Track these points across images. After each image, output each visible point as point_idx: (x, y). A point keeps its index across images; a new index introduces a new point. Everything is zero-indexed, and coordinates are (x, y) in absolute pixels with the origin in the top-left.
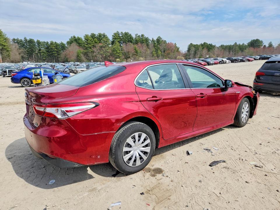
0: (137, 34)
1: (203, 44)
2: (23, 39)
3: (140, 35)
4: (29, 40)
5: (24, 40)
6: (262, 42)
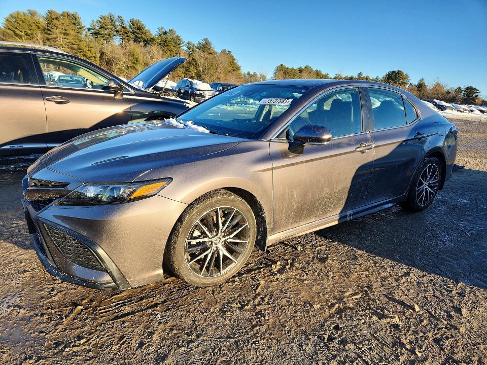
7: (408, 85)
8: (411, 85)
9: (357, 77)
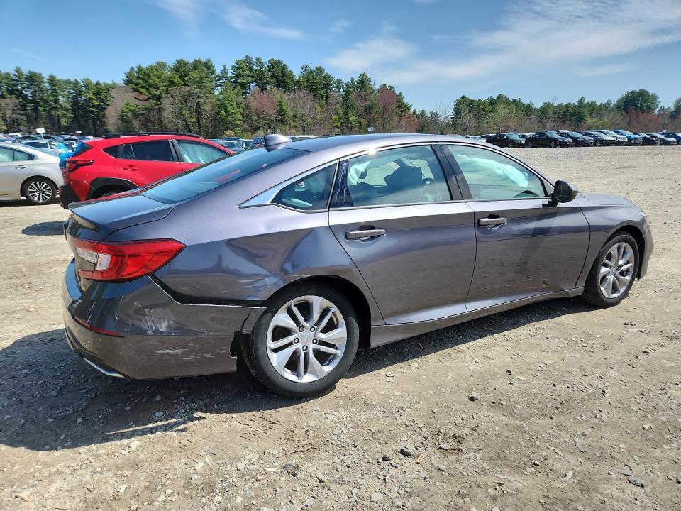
0: (307, 67)
1: (495, 98)
2: (12, 72)
3: (314, 69)
4: (27, 74)
5: (16, 75)
6: (655, 98)
7: (658, 109)
8: (662, 109)
9: (577, 104)
